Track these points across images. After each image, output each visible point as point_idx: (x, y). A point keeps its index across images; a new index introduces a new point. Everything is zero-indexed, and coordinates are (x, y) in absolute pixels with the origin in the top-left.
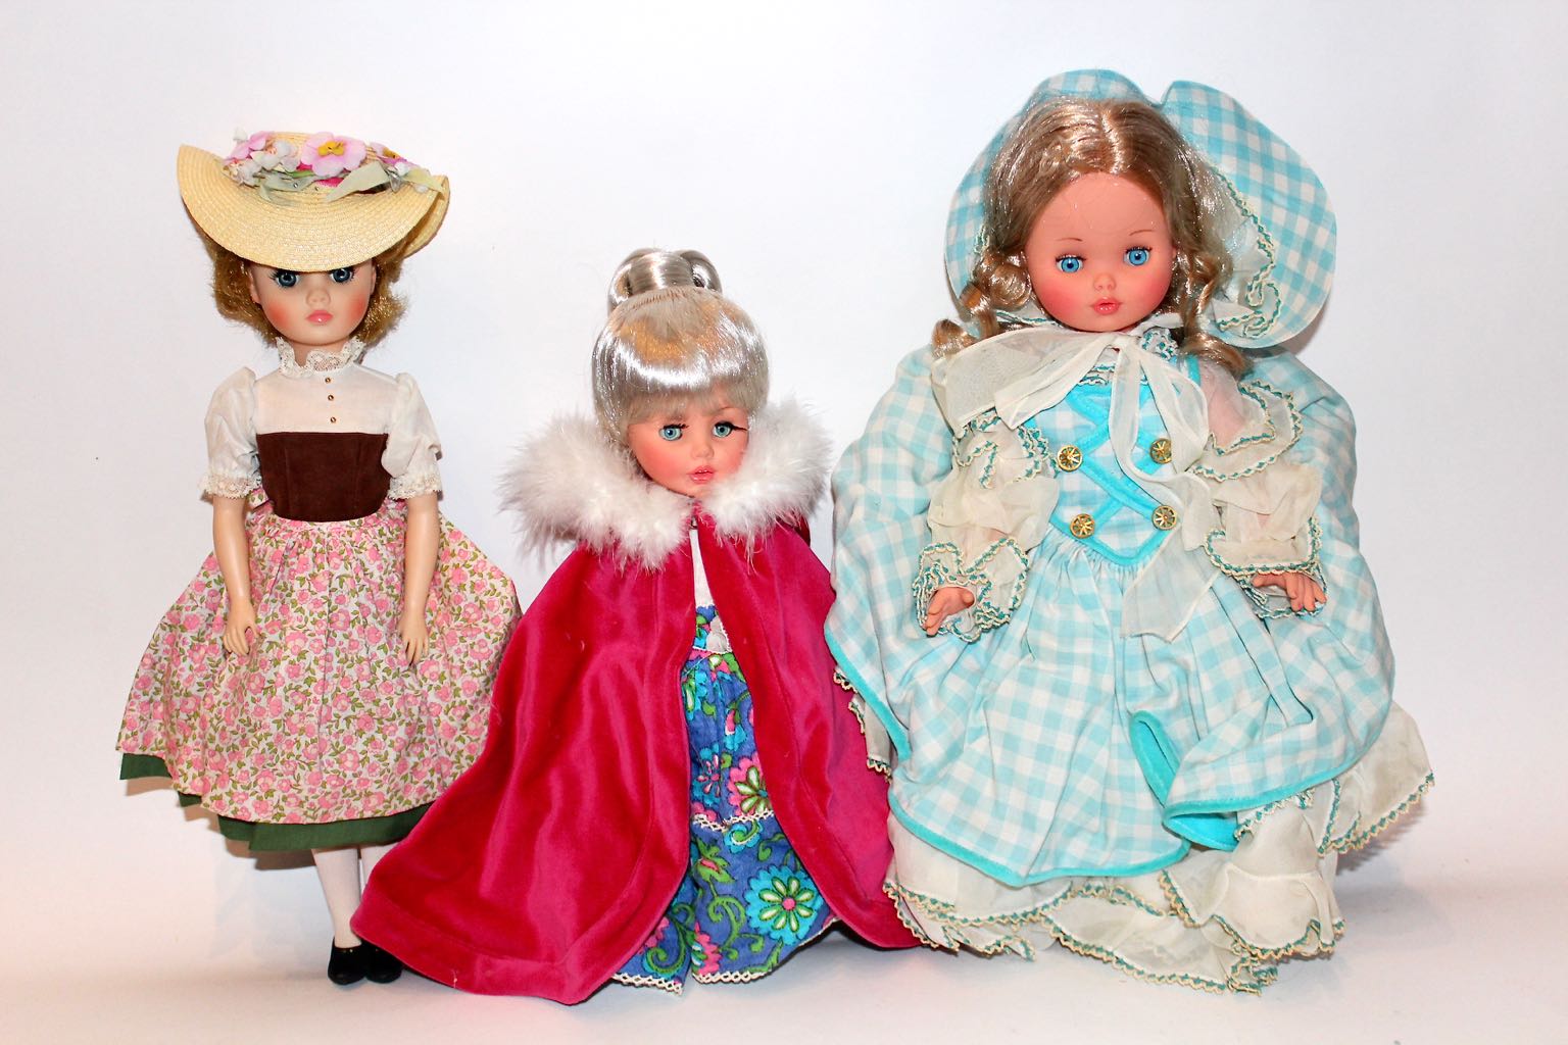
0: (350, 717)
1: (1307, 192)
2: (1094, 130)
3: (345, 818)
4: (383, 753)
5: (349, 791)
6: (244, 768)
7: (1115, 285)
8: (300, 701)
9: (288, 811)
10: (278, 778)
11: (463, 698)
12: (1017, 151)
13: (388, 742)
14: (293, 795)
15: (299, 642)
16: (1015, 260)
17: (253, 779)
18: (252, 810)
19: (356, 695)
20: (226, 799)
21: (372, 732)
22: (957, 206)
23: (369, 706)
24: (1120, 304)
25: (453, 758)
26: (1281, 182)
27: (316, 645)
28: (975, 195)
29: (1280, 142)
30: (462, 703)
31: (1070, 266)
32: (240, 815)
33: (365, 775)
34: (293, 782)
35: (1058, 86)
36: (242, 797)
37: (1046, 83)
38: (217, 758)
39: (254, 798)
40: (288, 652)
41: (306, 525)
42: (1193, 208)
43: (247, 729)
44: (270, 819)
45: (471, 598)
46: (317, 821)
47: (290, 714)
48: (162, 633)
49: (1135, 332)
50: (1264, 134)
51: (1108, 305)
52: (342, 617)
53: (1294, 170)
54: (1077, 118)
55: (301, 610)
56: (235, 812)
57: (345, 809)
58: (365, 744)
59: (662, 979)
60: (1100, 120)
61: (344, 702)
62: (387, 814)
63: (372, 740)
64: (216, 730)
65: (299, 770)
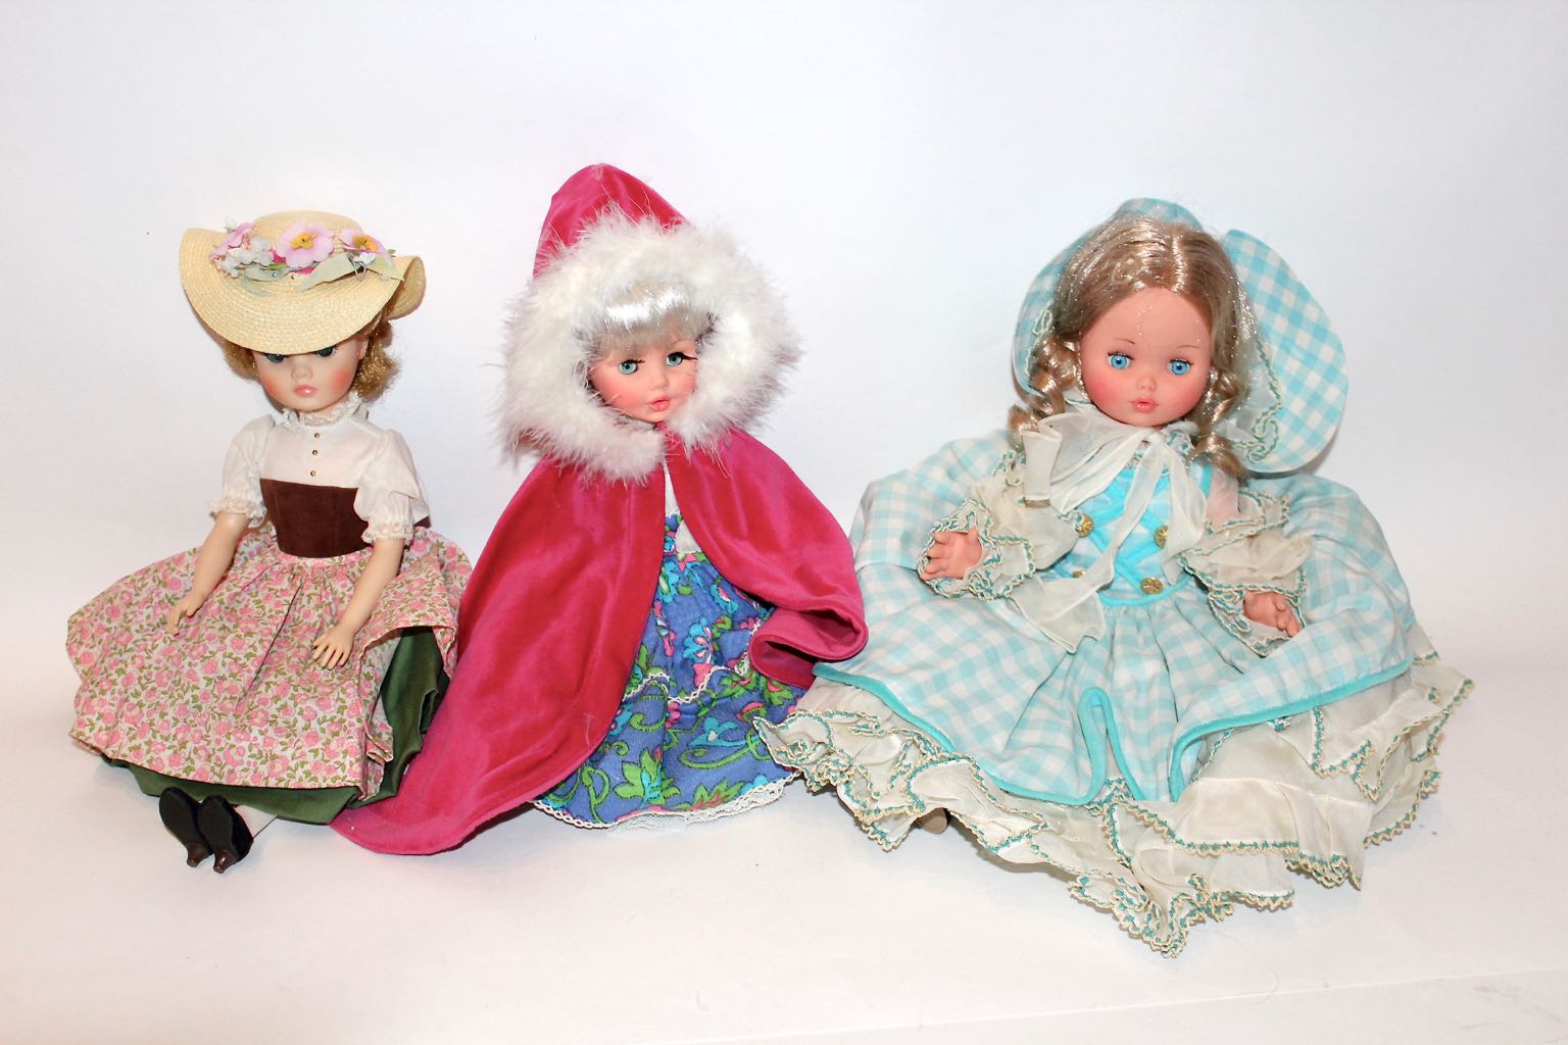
2: (1162, 249)
7: (1155, 389)
12: (1091, 257)
16: (1070, 346)
22: (1033, 290)
24: (1156, 404)
28: (1048, 284)
31: (1119, 362)
35: (1137, 207)
37: (1128, 204)
42: (1233, 333)
49: (1164, 431)
51: (1145, 404)
54: (1149, 236)
60: (1170, 242)
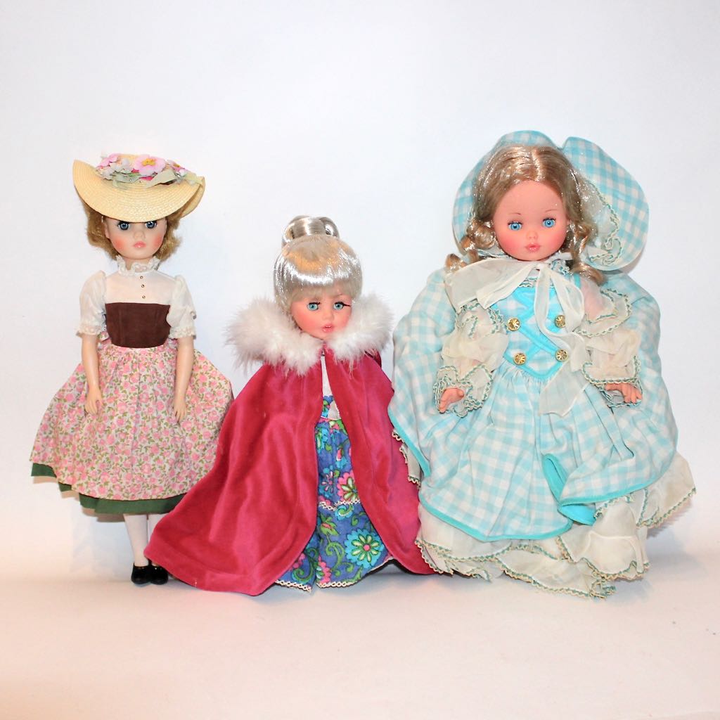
0: (147, 446)
1: (634, 193)
2: (528, 160)
3: (143, 499)
4: (163, 465)
5: (145, 484)
6: (94, 470)
7: (538, 237)
8: (123, 438)
9: (115, 493)
10: (111, 476)
11: (204, 440)
12: (489, 169)
13: (166, 460)
14: (118, 485)
15: (123, 407)
16: (488, 224)
17: (98, 476)
18: (97, 492)
19: (151, 435)
20: (85, 485)
21: (158, 455)
22: (459, 197)
23: (157, 441)
24: (539, 246)
25: (197, 471)
26: (622, 188)
27: (132, 409)
28: (468, 191)
29: (621, 167)
30: (203, 443)
31: (515, 227)
32: (91, 494)
33: (154, 476)
34: (118, 478)
35: (511, 138)
36: (92, 485)
37: (504, 137)
38: (80, 465)
39: (98, 486)
40: (118, 412)
41: (128, 350)
42: (577, 199)
43: (96, 451)
44: (106, 497)
45: (209, 389)
46: (129, 499)
47: (118, 443)
48: (54, 403)
49: (548, 261)
50: (613, 163)
51: (534, 247)
52: (145, 396)
53: (629, 182)
54: (520, 153)
55: (125, 391)
56: (89, 492)
57: (143, 494)
58: (154, 461)
59: (301, 584)
60: (531, 155)
61: (145, 439)
63: (158, 458)
64: (80, 451)
65: (121, 472)
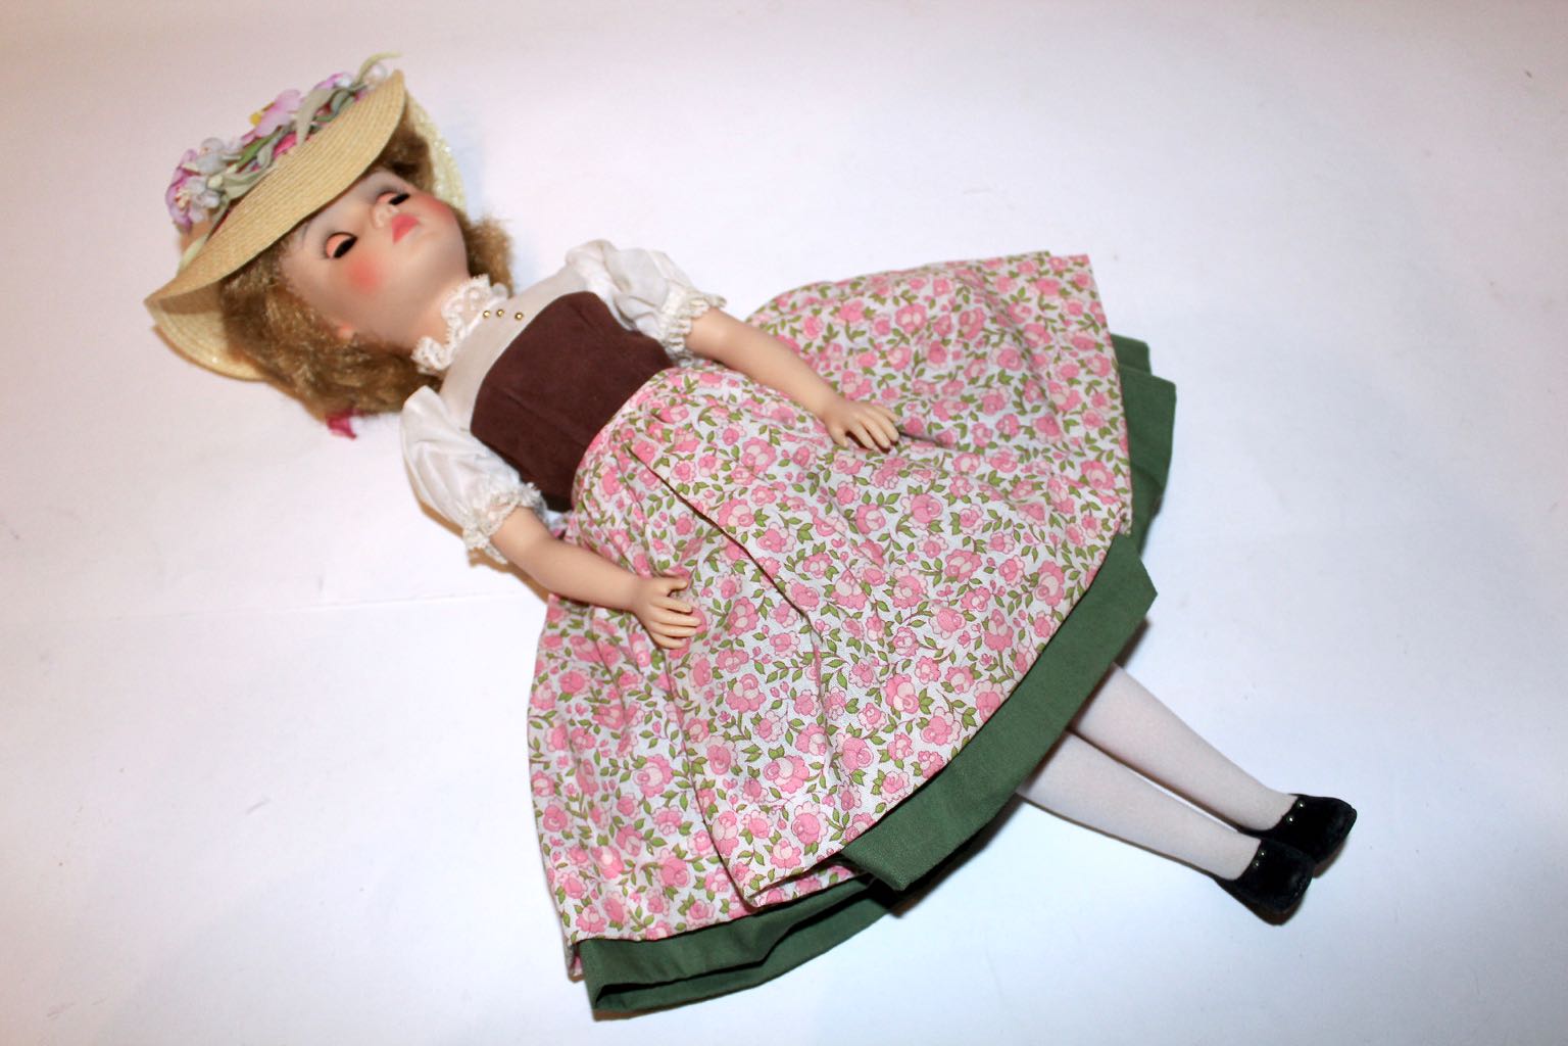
0: (900, 522)
3: (1045, 640)
4: (987, 517)
5: (1006, 600)
6: (861, 705)
8: (823, 566)
9: (969, 699)
10: (909, 671)
11: (1018, 374)
14: (952, 671)
17: (885, 708)
18: (932, 747)
20: (889, 767)
30: (1024, 380)
32: (929, 767)
33: (999, 558)
34: (931, 654)
36: (901, 743)
39: (916, 731)
44: (964, 733)
46: (1018, 676)
56: (918, 772)
57: (1029, 629)
61: (872, 515)
62: (1085, 586)
63: (957, 521)
65: (920, 632)
